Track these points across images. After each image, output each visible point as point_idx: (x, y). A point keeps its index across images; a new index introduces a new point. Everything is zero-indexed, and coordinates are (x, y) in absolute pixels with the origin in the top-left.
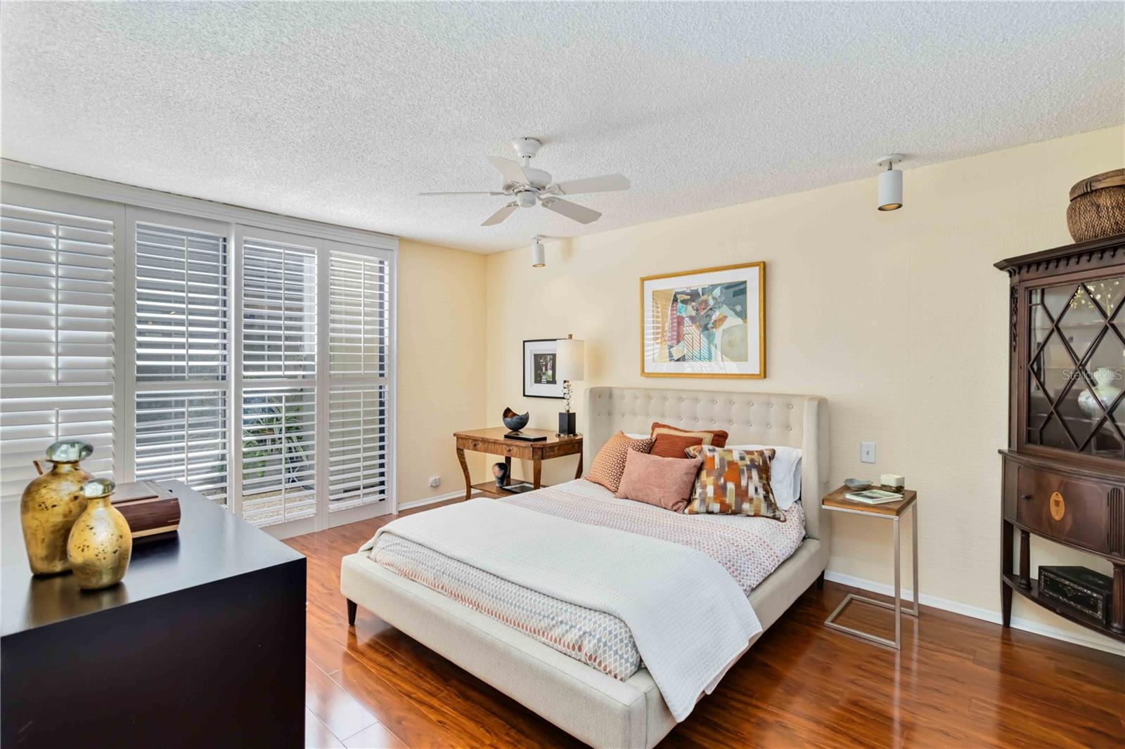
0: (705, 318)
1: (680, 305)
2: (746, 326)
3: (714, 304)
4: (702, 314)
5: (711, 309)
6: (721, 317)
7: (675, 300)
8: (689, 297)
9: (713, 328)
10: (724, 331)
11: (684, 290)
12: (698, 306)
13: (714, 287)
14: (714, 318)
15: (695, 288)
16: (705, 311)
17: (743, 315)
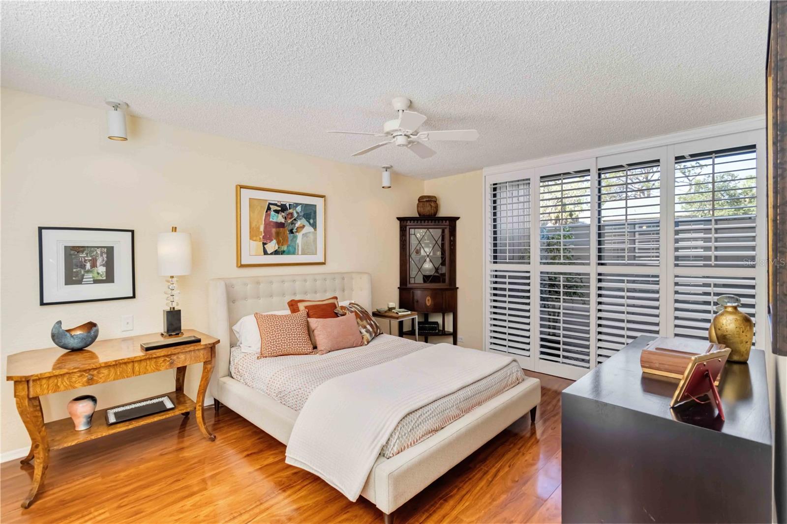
0: (291, 225)
1: (272, 213)
2: (316, 233)
3: (297, 216)
4: (289, 222)
5: (295, 220)
6: (302, 225)
7: (269, 209)
8: (280, 209)
9: (296, 232)
10: (303, 235)
11: (276, 202)
12: (286, 216)
13: (297, 205)
14: (297, 225)
15: (285, 203)
16: (292, 220)
17: (314, 226)
